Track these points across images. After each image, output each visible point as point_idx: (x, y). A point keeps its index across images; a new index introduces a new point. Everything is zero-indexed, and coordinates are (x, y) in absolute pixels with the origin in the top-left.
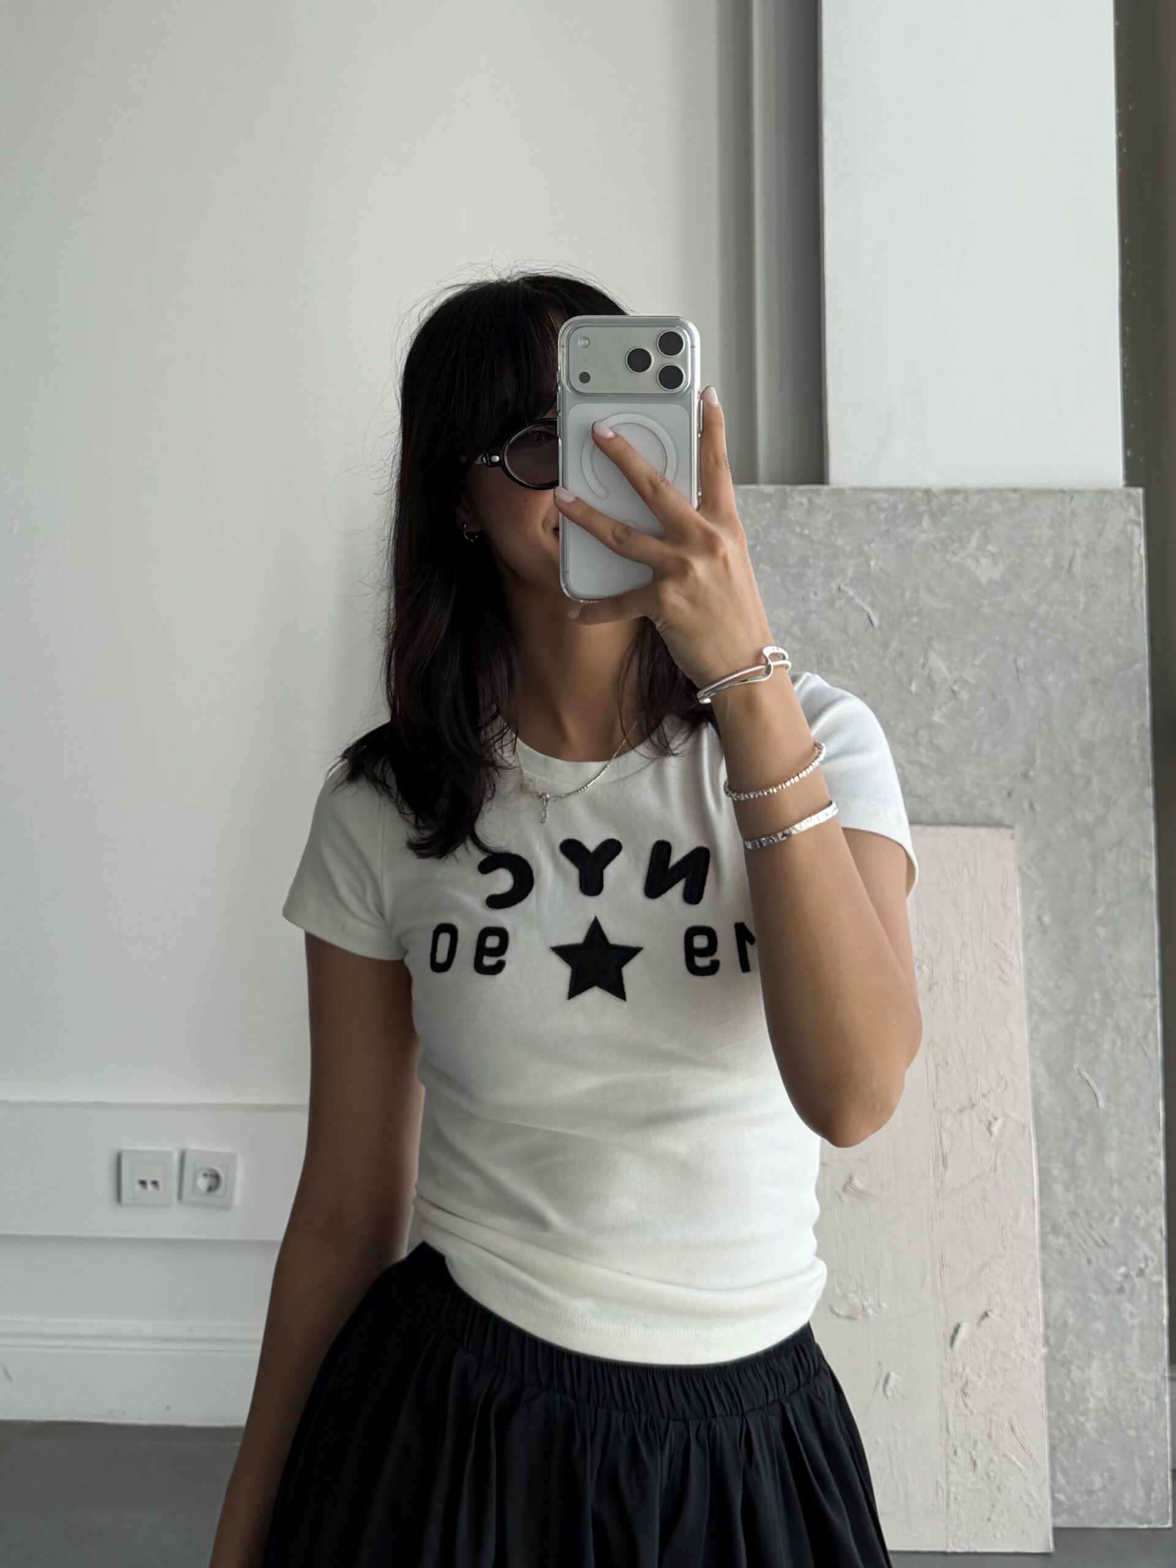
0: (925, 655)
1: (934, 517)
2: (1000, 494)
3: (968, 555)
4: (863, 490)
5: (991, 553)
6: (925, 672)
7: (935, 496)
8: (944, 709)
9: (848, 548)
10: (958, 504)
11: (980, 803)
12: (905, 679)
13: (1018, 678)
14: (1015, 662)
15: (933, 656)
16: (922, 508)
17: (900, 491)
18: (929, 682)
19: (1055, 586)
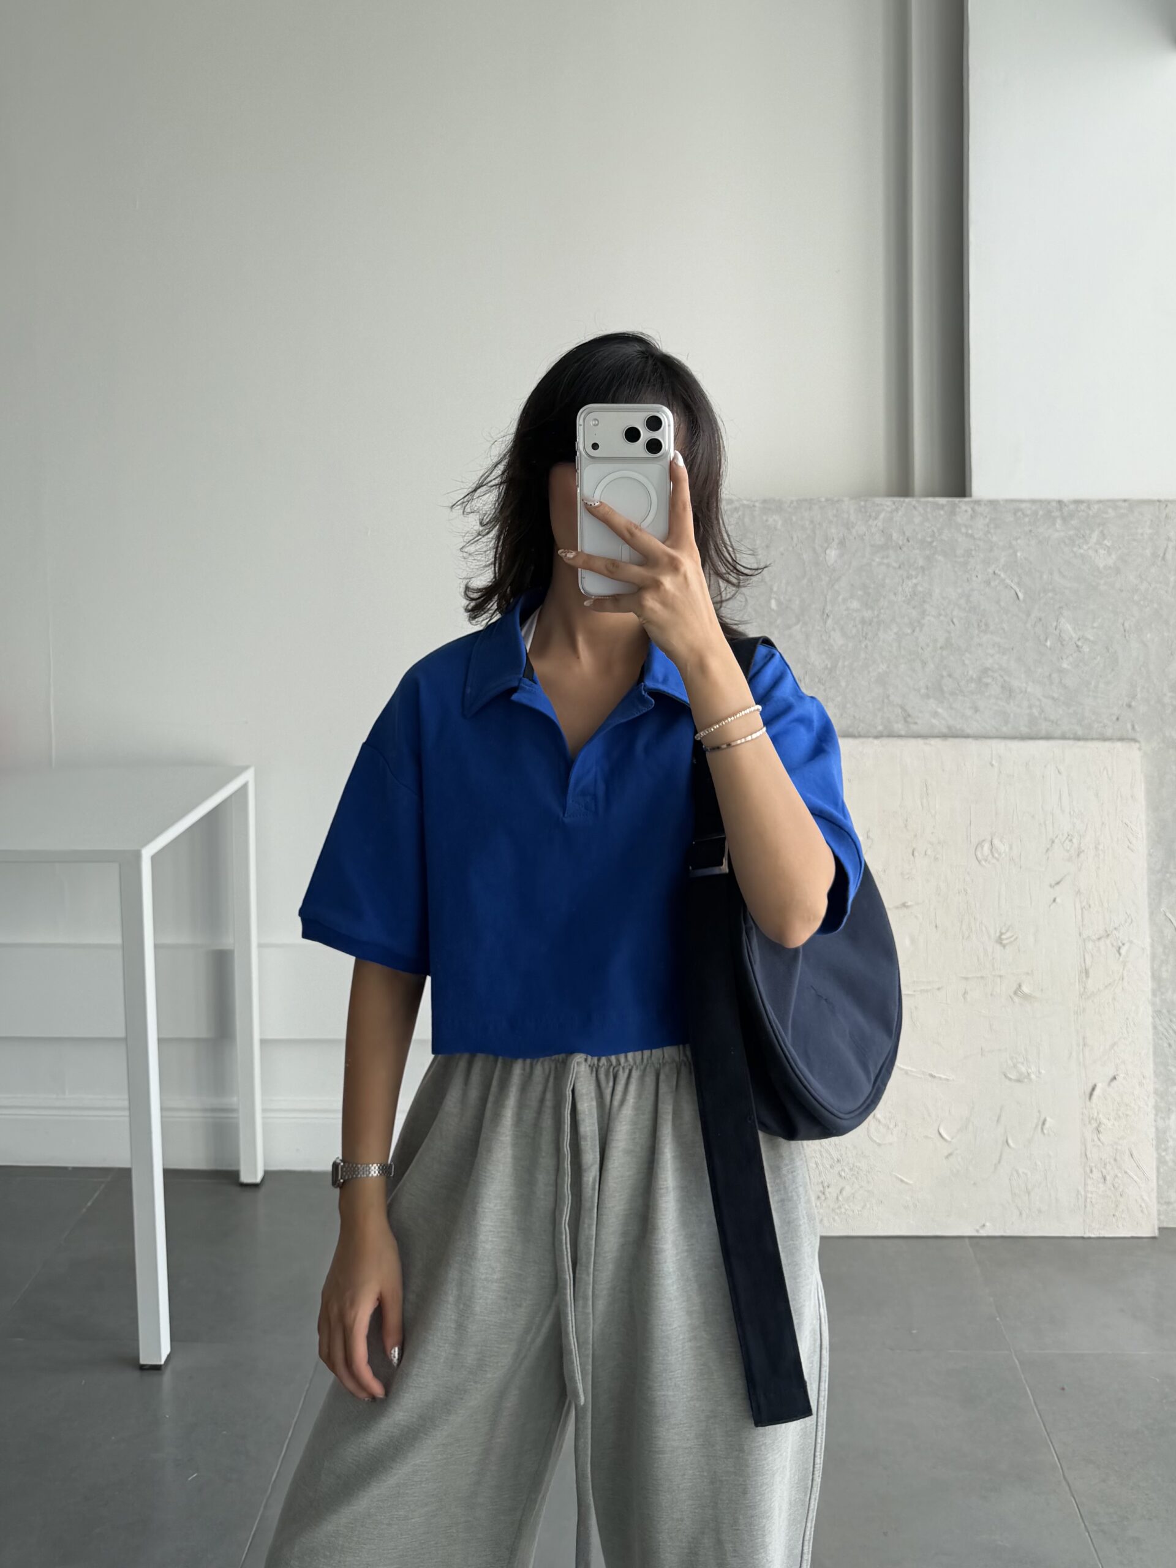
0: (1057, 621)
1: (1064, 520)
2: (1113, 503)
3: (1089, 548)
4: (1012, 501)
5: (1106, 545)
6: (1057, 632)
7: (1065, 505)
8: (1071, 659)
9: (1001, 544)
10: (1083, 511)
11: (1096, 725)
12: (1042, 637)
13: (1125, 637)
14: (1123, 625)
15: (1062, 620)
16: (1056, 514)
17: (1041, 501)
18: (1060, 639)
19: (1153, 570)
